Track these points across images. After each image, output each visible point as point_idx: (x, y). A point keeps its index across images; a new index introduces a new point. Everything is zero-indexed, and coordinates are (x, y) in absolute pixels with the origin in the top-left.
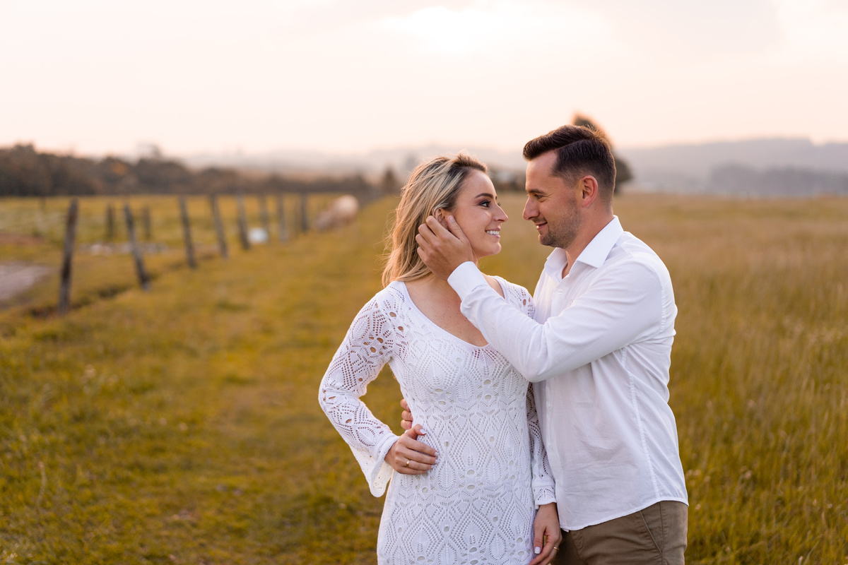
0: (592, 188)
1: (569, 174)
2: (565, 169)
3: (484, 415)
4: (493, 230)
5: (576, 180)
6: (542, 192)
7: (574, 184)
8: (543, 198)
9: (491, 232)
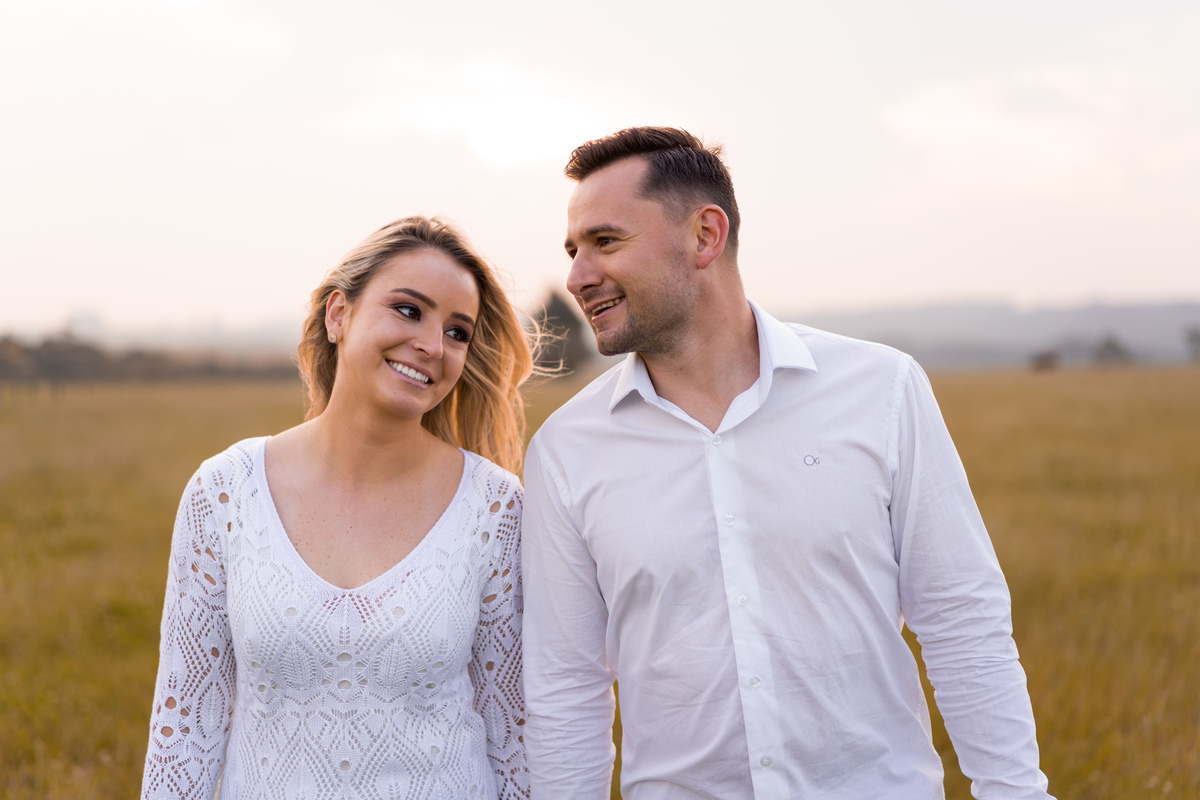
0: (718, 231)
1: (674, 198)
2: (667, 188)
3: (333, 717)
4: (404, 364)
5: (687, 209)
6: (619, 230)
7: (681, 218)
8: (611, 246)
9: (400, 367)
